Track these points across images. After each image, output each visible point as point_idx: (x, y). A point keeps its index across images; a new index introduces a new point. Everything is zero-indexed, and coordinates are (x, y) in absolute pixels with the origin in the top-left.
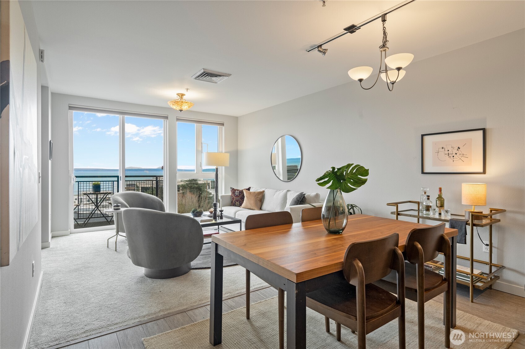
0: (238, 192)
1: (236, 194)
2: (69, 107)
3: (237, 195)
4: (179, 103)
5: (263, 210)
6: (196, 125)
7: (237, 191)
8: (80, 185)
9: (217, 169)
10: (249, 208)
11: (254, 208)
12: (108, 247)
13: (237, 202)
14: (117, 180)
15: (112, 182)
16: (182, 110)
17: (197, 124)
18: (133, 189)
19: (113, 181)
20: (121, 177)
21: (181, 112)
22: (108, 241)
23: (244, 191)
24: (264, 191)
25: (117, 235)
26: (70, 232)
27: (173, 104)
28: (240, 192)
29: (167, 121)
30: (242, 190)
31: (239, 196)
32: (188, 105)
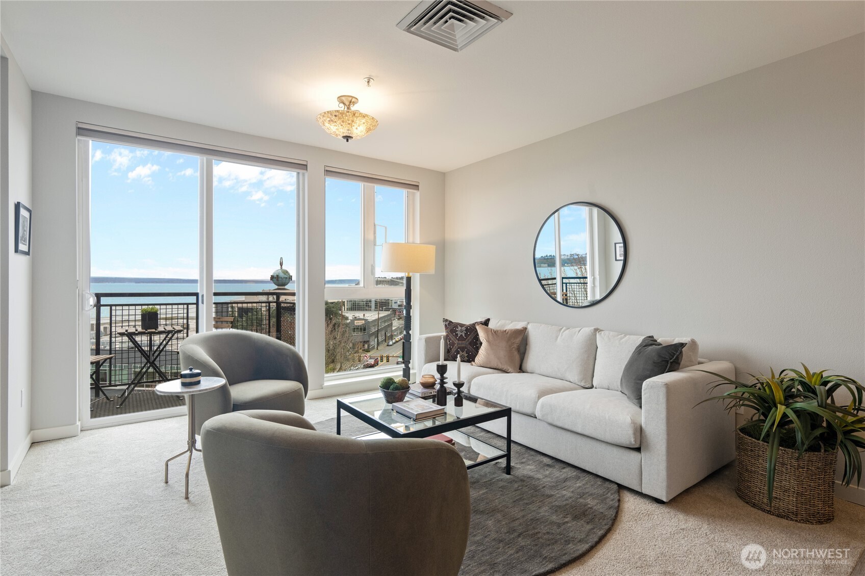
0: (464, 328)
1: (459, 334)
2: (79, 128)
3: (461, 335)
4: (346, 116)
5: (528, 372)
6: (364, 185)
7: (460, 328)
8: (113, 313)
9: (409, 279)
10: (495, 367)
11: (505, 367)
12: (167, 482)
13: (463, 352)
14: (195, 302)
15: (185, 306)
16: (351, 137)
17: (366, 184)
18: (230, 320)
19: (188, 304)
20: (203, 296)
21: (347, 141)
22: (167, 465)
23: (477, 327)
24: (525, 329)
25: (190, 450)
26: (82, 427)
27: (331, 121)
28: (467, 330)
29: (304, 175)
30: (474, 325)
31: (466, 338)
32: (365, 124)
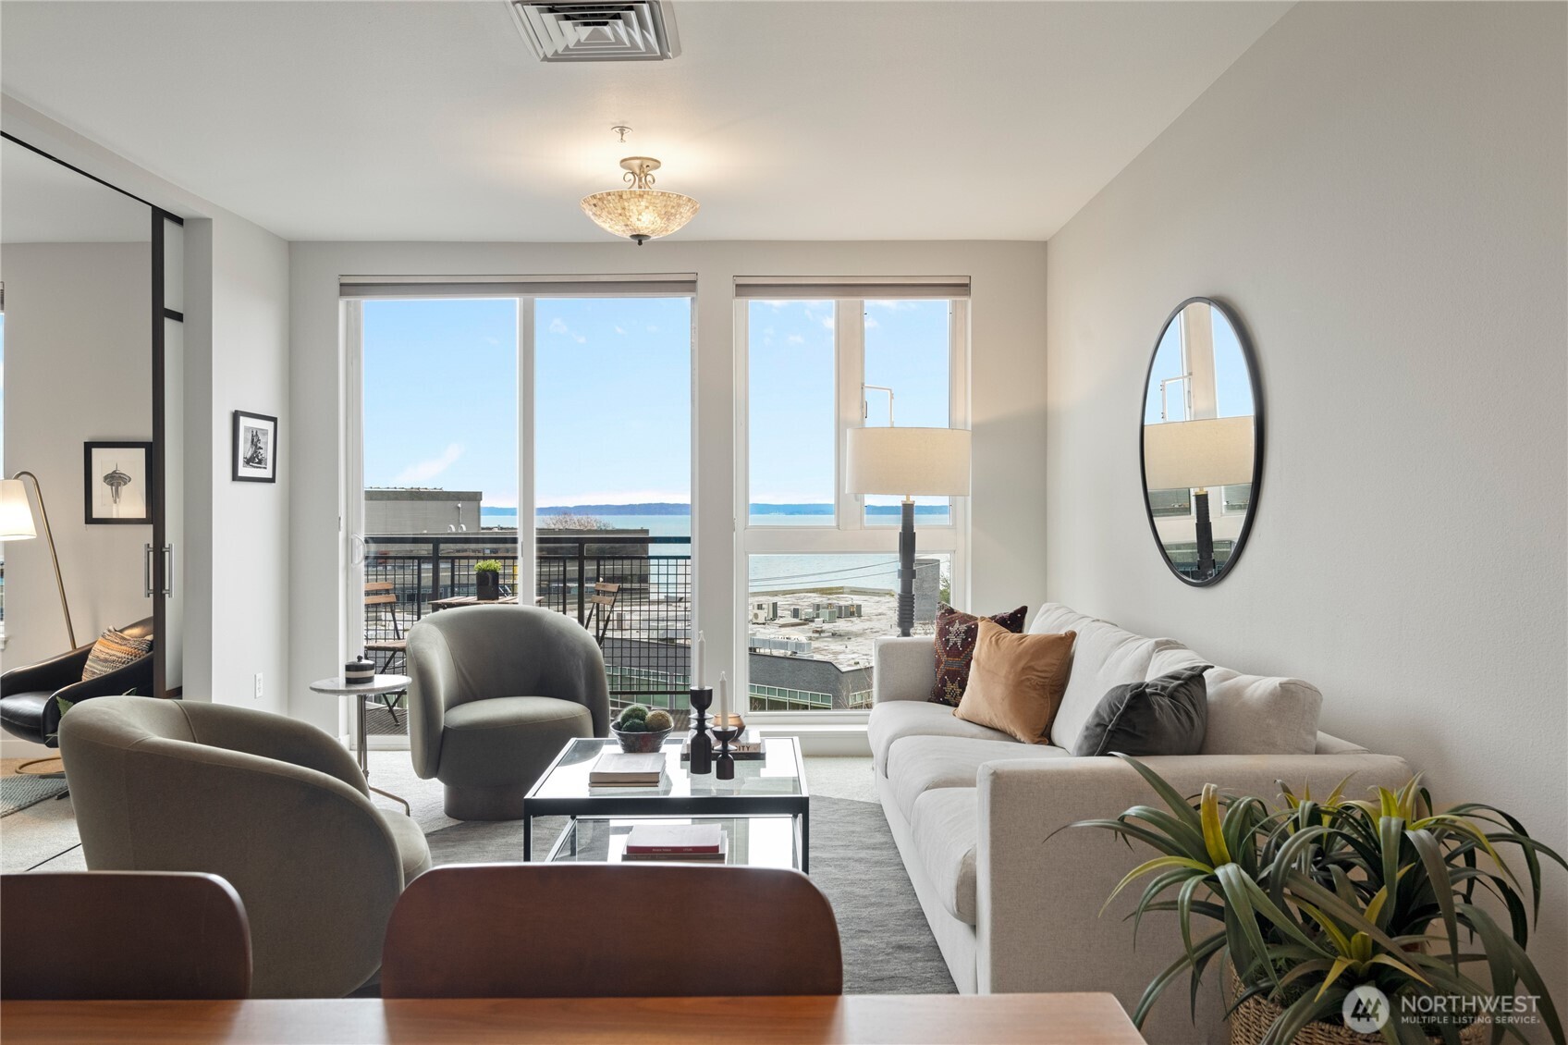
1: (951, 639)
2: (340, 285)
3: (955, 644)
6: (838, 303)
7: (958, 625)
9: (908, 510)
10: (988, 724)
13: (949, 684)
17: (843, 300)
20: (521, 543)
21: (640, 243)
23: (979, 626)
24: (1073, 635)
28: (965, 629)
31: (963, 651)
32: (651, 208)
